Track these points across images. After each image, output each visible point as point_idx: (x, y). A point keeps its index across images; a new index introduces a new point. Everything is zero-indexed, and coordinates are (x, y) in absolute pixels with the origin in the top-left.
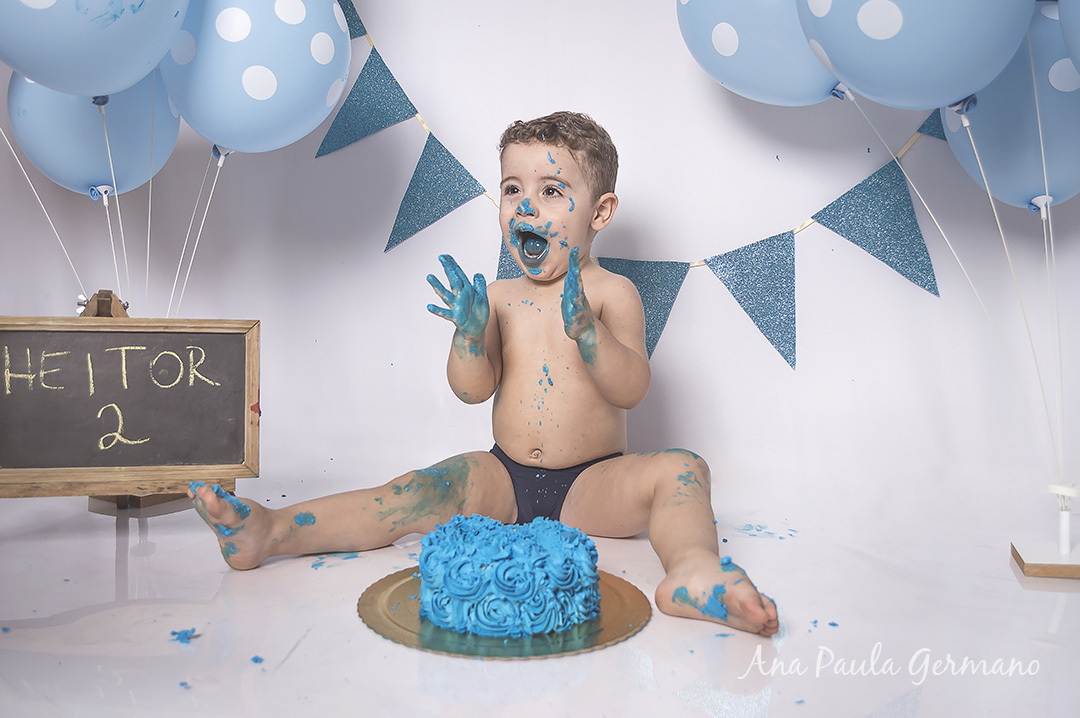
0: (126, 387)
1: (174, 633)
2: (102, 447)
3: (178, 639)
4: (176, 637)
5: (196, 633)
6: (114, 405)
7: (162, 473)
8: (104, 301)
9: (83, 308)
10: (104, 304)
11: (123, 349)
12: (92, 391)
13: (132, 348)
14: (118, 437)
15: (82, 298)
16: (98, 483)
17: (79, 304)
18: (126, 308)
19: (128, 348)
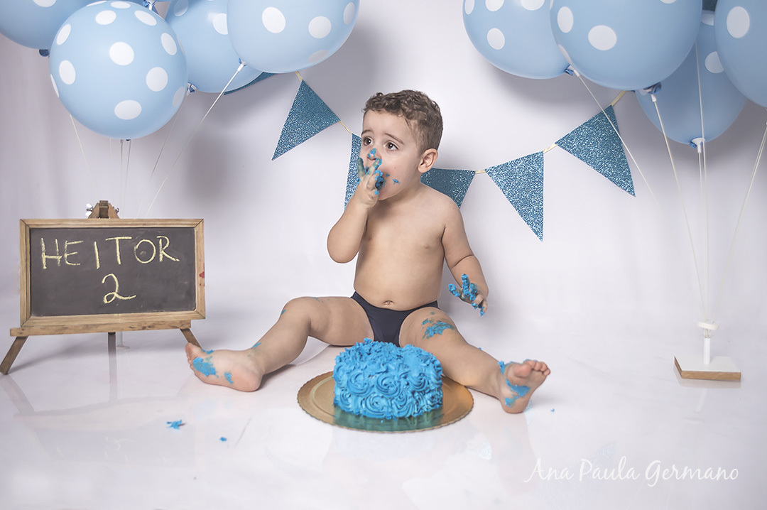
0: (120, 263)
1: (169, 423)
2: (106, 301)
3: (172, 426)
4: (170, 425)
5: (183, 422)
6: (112, 275)
7: (145, 318)
8: (103, 209)
9: (90, 213)
10: (103, 210)
11: (117, 239)
12: (98, 266)
13: (123, 238)
14: (116, 295)
15: (89, 206)
16: (105, 324)
17: (88, 210)
18: (117, 212)
19: (120, 238)
